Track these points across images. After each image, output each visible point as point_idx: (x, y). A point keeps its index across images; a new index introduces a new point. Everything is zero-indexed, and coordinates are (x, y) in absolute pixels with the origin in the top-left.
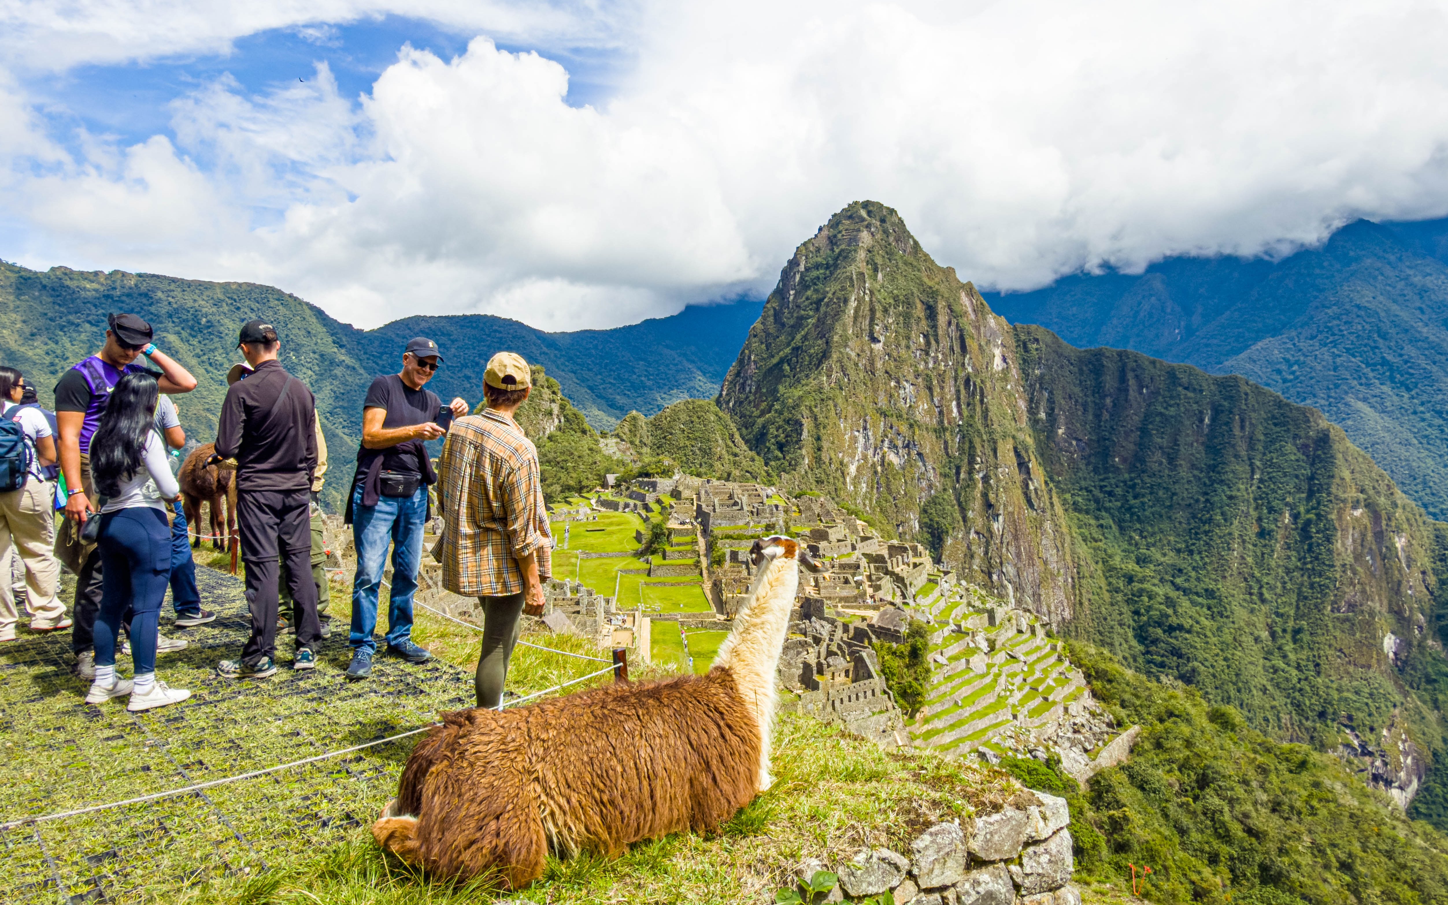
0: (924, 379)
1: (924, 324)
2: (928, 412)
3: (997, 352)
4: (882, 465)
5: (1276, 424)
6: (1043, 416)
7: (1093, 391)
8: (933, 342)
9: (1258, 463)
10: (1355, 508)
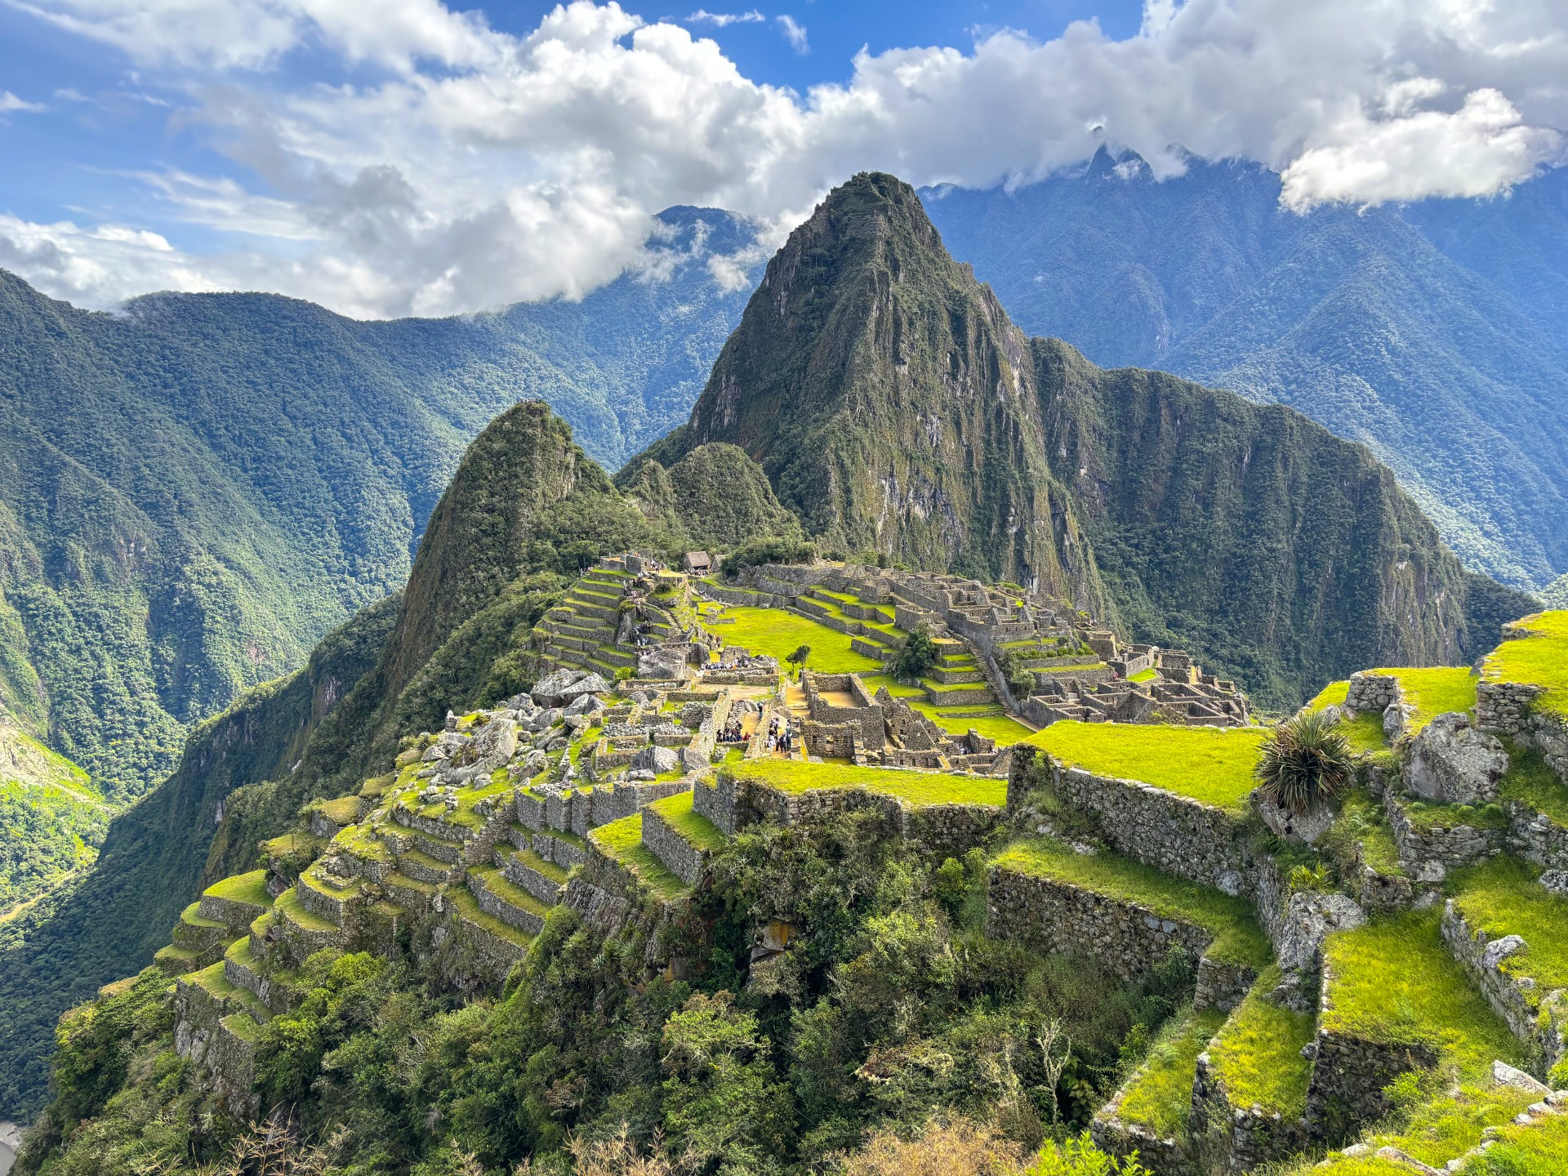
0: (951, 411)
1: (951, 341)
2: (956, 452)
3: (1016, 373)
4: (907, 521)
5: (1322, 464)
6: (1064, 452)
7: (1120, 422)
8: (962, 364)
9: (1301, 510)
10: (1401, 560)
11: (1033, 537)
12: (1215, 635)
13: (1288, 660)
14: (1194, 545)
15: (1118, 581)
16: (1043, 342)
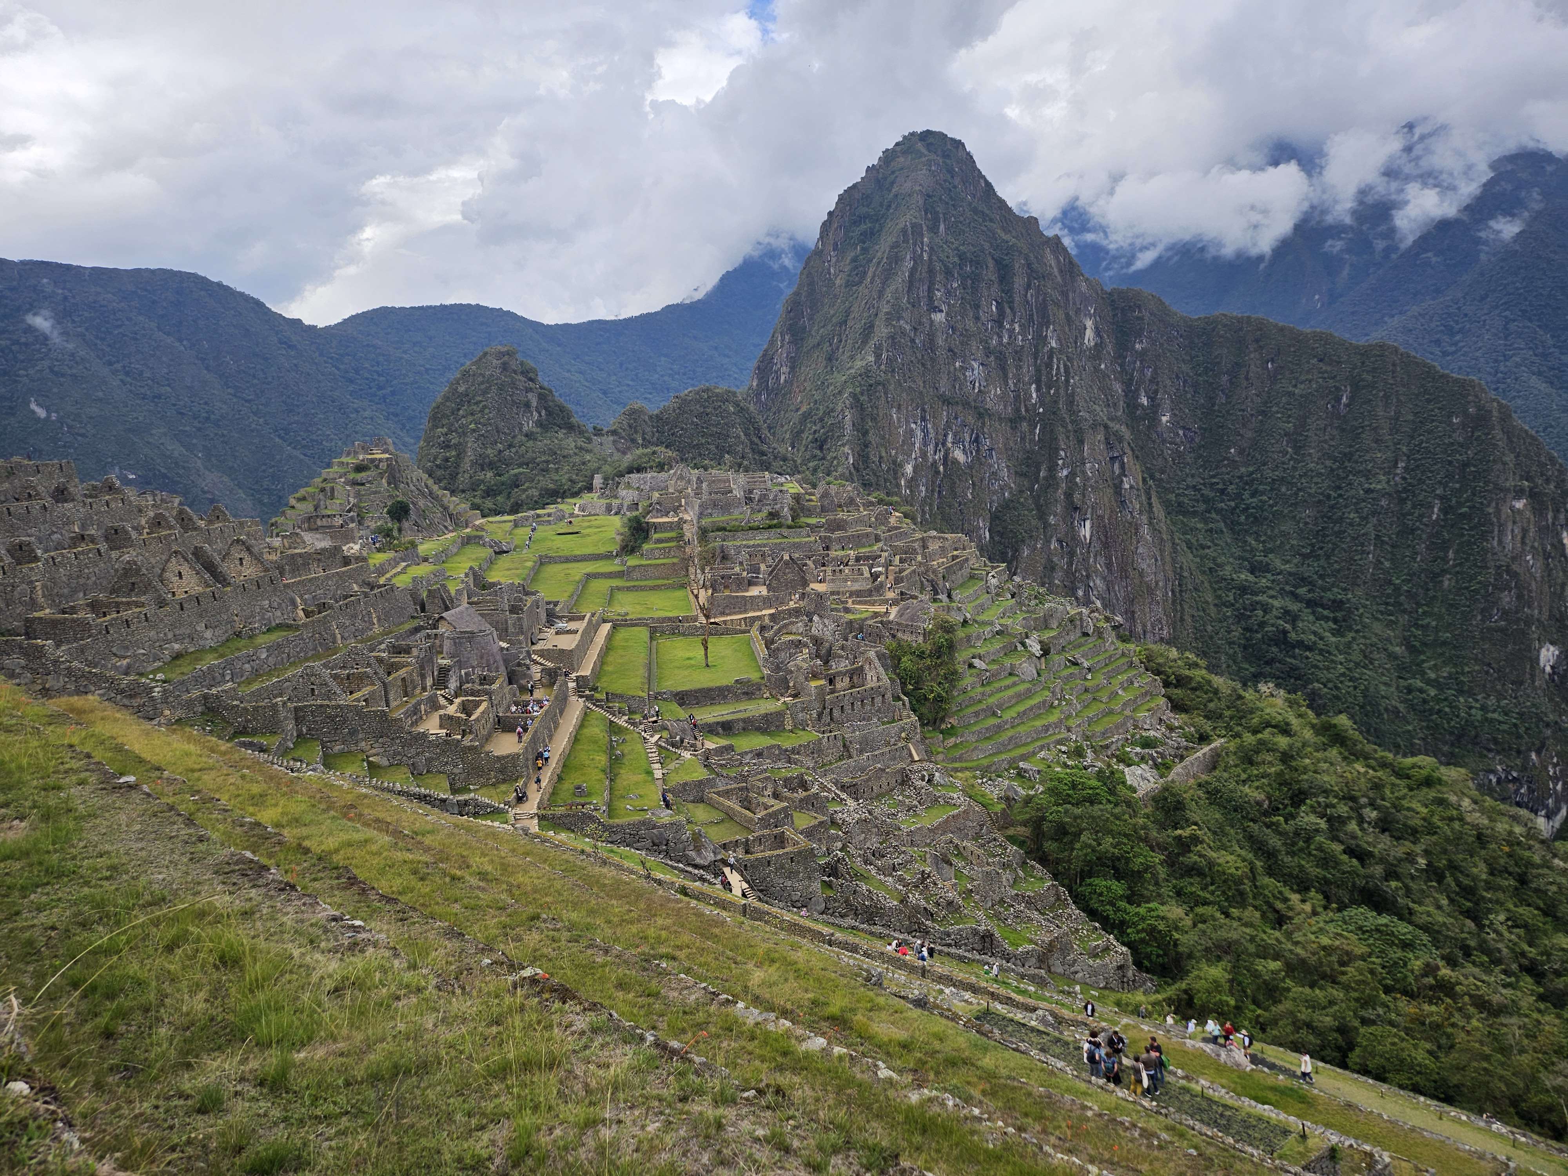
0: (996, 358)
1: (995, 290)
2: (1002, 398)
3: (1089, 323)
4: (945, 464)
5: (1429, 401)
6: (1144, 401)
7: (1206, 368)
8: (1008, 311)
9: (1405, 449)
10: (1518, 497)
11: (1086, 479)
12: (1303, 579)
13: (1387, 604)
14: (1284, 489)
15: (1200, 526)
16: (1121, 292)
